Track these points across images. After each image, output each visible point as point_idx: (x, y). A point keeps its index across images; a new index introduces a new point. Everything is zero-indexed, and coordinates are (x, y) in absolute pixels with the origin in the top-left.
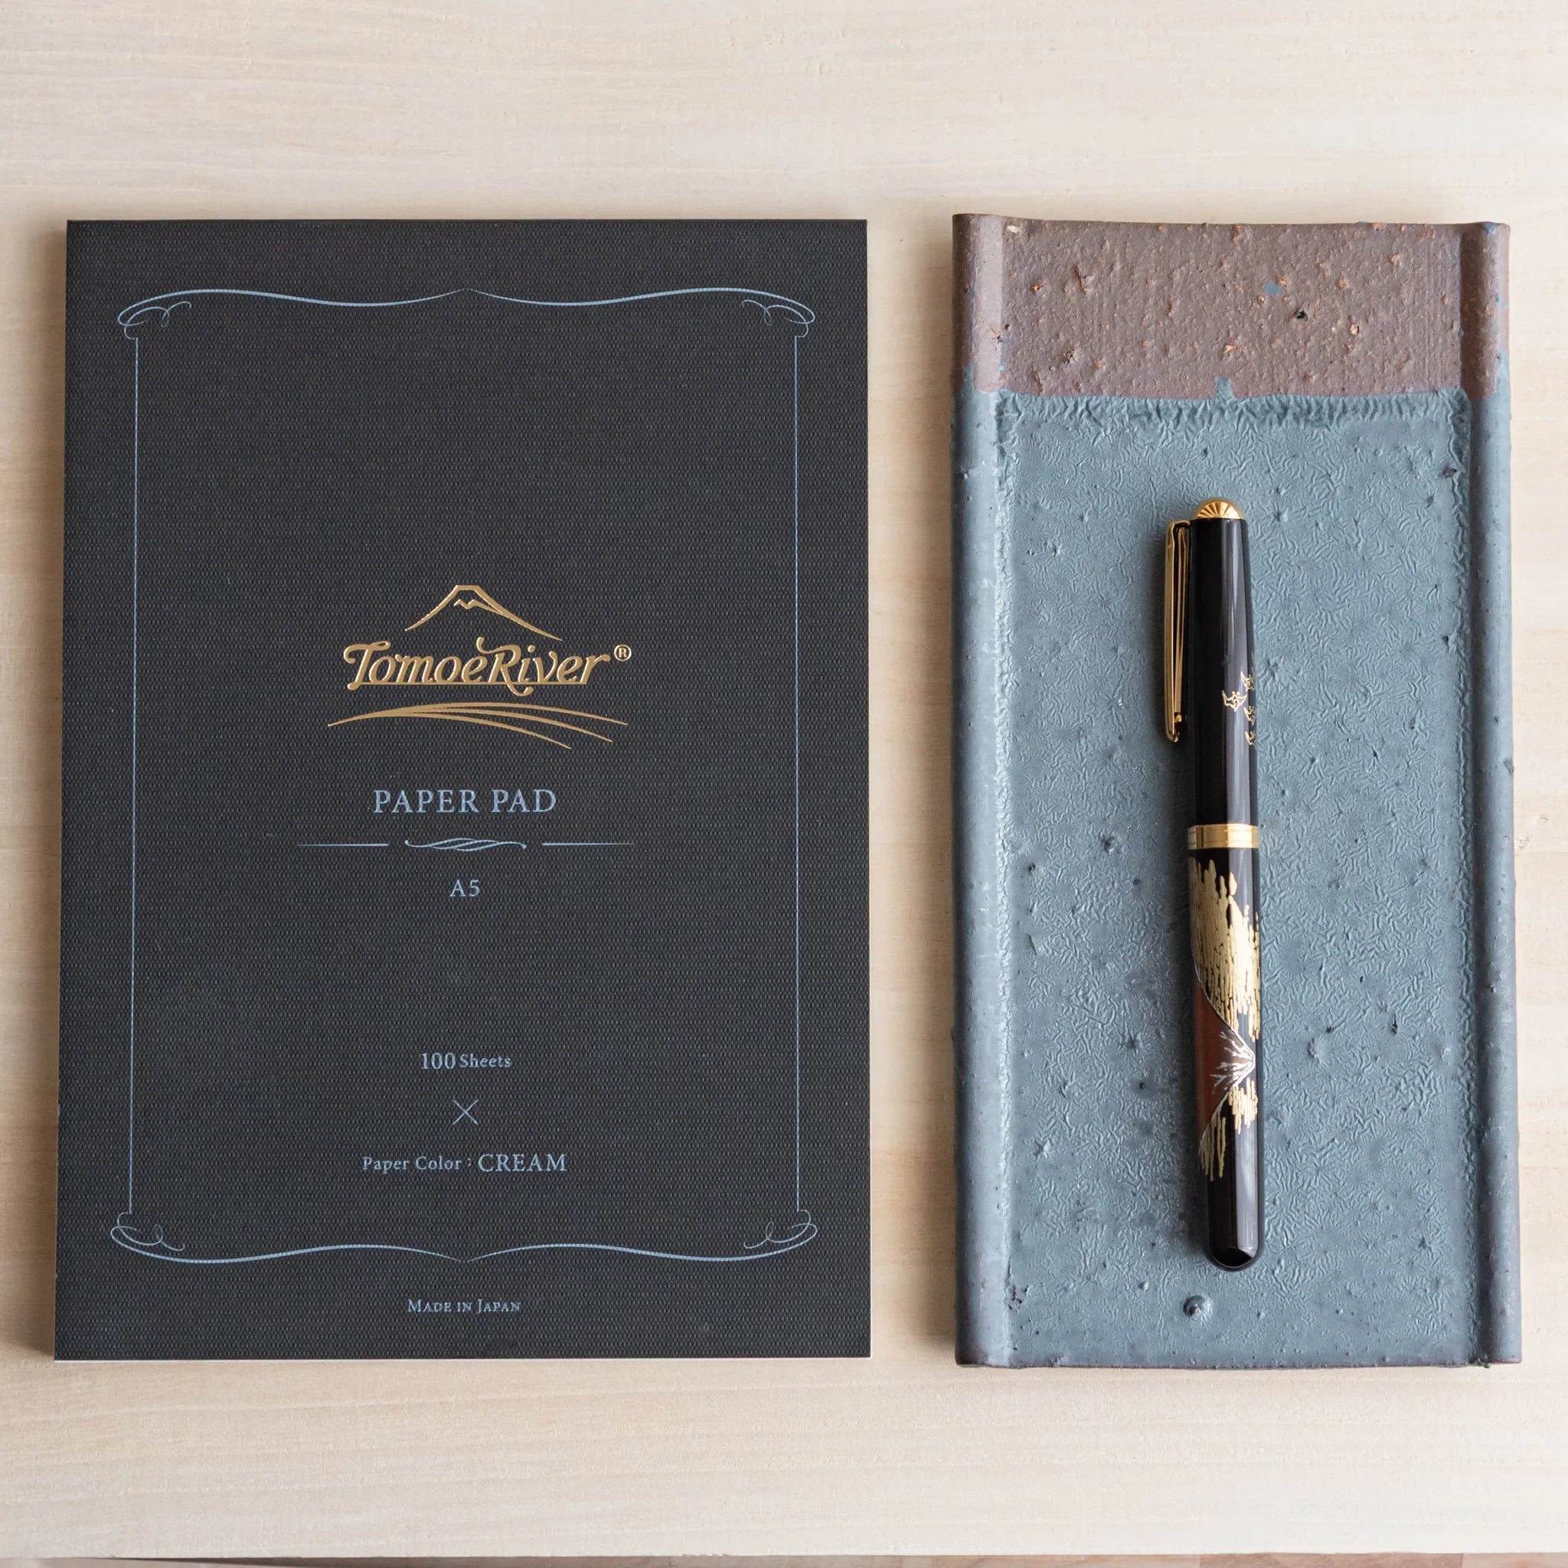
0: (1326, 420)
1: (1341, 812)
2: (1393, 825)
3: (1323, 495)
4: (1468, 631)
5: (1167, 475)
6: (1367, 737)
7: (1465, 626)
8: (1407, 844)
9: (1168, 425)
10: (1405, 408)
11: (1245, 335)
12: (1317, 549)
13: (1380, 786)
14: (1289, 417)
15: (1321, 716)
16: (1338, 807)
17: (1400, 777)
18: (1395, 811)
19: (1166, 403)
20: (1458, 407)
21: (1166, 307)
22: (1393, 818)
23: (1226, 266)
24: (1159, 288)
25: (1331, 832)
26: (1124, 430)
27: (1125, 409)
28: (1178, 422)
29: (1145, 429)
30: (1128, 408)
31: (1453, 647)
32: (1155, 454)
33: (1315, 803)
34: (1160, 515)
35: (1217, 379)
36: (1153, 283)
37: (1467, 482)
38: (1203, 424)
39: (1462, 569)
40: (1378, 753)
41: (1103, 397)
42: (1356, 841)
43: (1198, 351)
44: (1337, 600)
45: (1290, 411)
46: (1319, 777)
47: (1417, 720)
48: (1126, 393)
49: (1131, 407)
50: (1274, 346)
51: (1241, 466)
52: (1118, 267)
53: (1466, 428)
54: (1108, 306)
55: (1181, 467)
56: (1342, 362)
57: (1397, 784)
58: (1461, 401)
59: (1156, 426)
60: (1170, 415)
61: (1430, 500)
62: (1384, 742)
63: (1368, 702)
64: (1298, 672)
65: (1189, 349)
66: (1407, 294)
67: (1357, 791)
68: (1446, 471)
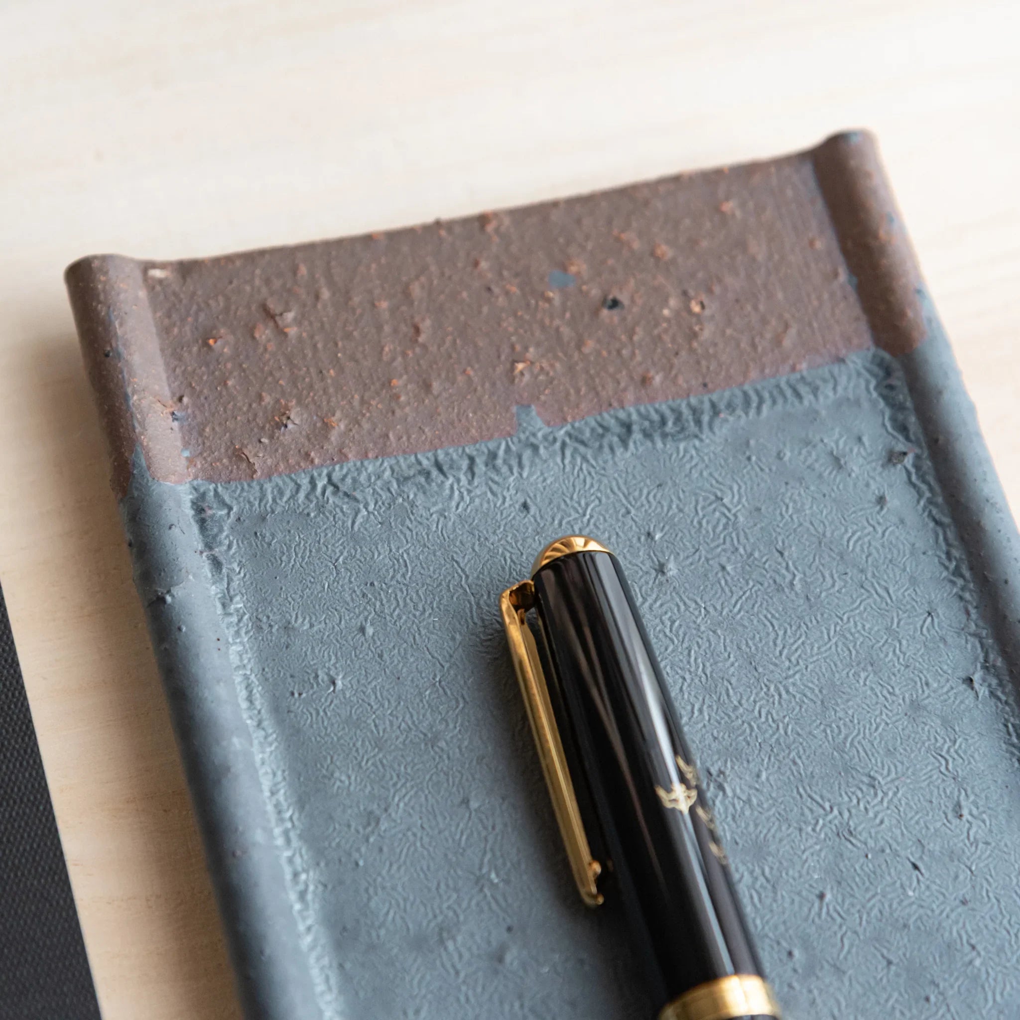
0: (692, 427)
1: (890, 963)
2: (977, 962)
3: (721, 527)
4: (999, 662)
5: (477, 548)
6: (894, 845)
7: (992, 657)
8: (1008, 987)
9: (458, 481)
10: (803, 390)
11: (538, 345)
12: (733, 601)
13: (937, 912)
14: (637, 436)
15: (814, 830)
16: (883, 956)
17: (965, 891)
18: (973, 941)
19: (447, 454)
20: (881, 373)
21: (412, 331)
22: (974, 954)
23: (484, 265)
24: (393, 311)
25: (885, 996)
26: (394, 499)
27: (388, 473)
28: (473, 475)
29: (424, 493)
30: (393, 471)
31: (983, 691)
32: (450, 524)
33: (845, 958)
34: (482, 602)
35: (514, 409)
36: (384, 305)
37: (927, 464)
38: (511, 469)
39: (960, 582)
40: (920, 864)
41: (351, 464)
42: (927, 999)
43: (476, 379)
44: (787, 663)
45: (635, 428)
46: (839, 920)
47: (963, 803)
48: (383, 453)
49: (396, 468)
50: (586, 350)
51: (584, 515)
52: (326, 294)
53: (903, 396)
54: (325, 346)
55: (494, 533)
56: (692, 350)
57: (964, 902)
58: (881, 364)
59: (441, 485)
60: (459, 469)
61: (881, 500)
62: (923, 846)
63: (880, 794)
64: (758, 776)
65: (460, 378)
66: (758, 249)
67: (905, 926)
68: (892, 458)
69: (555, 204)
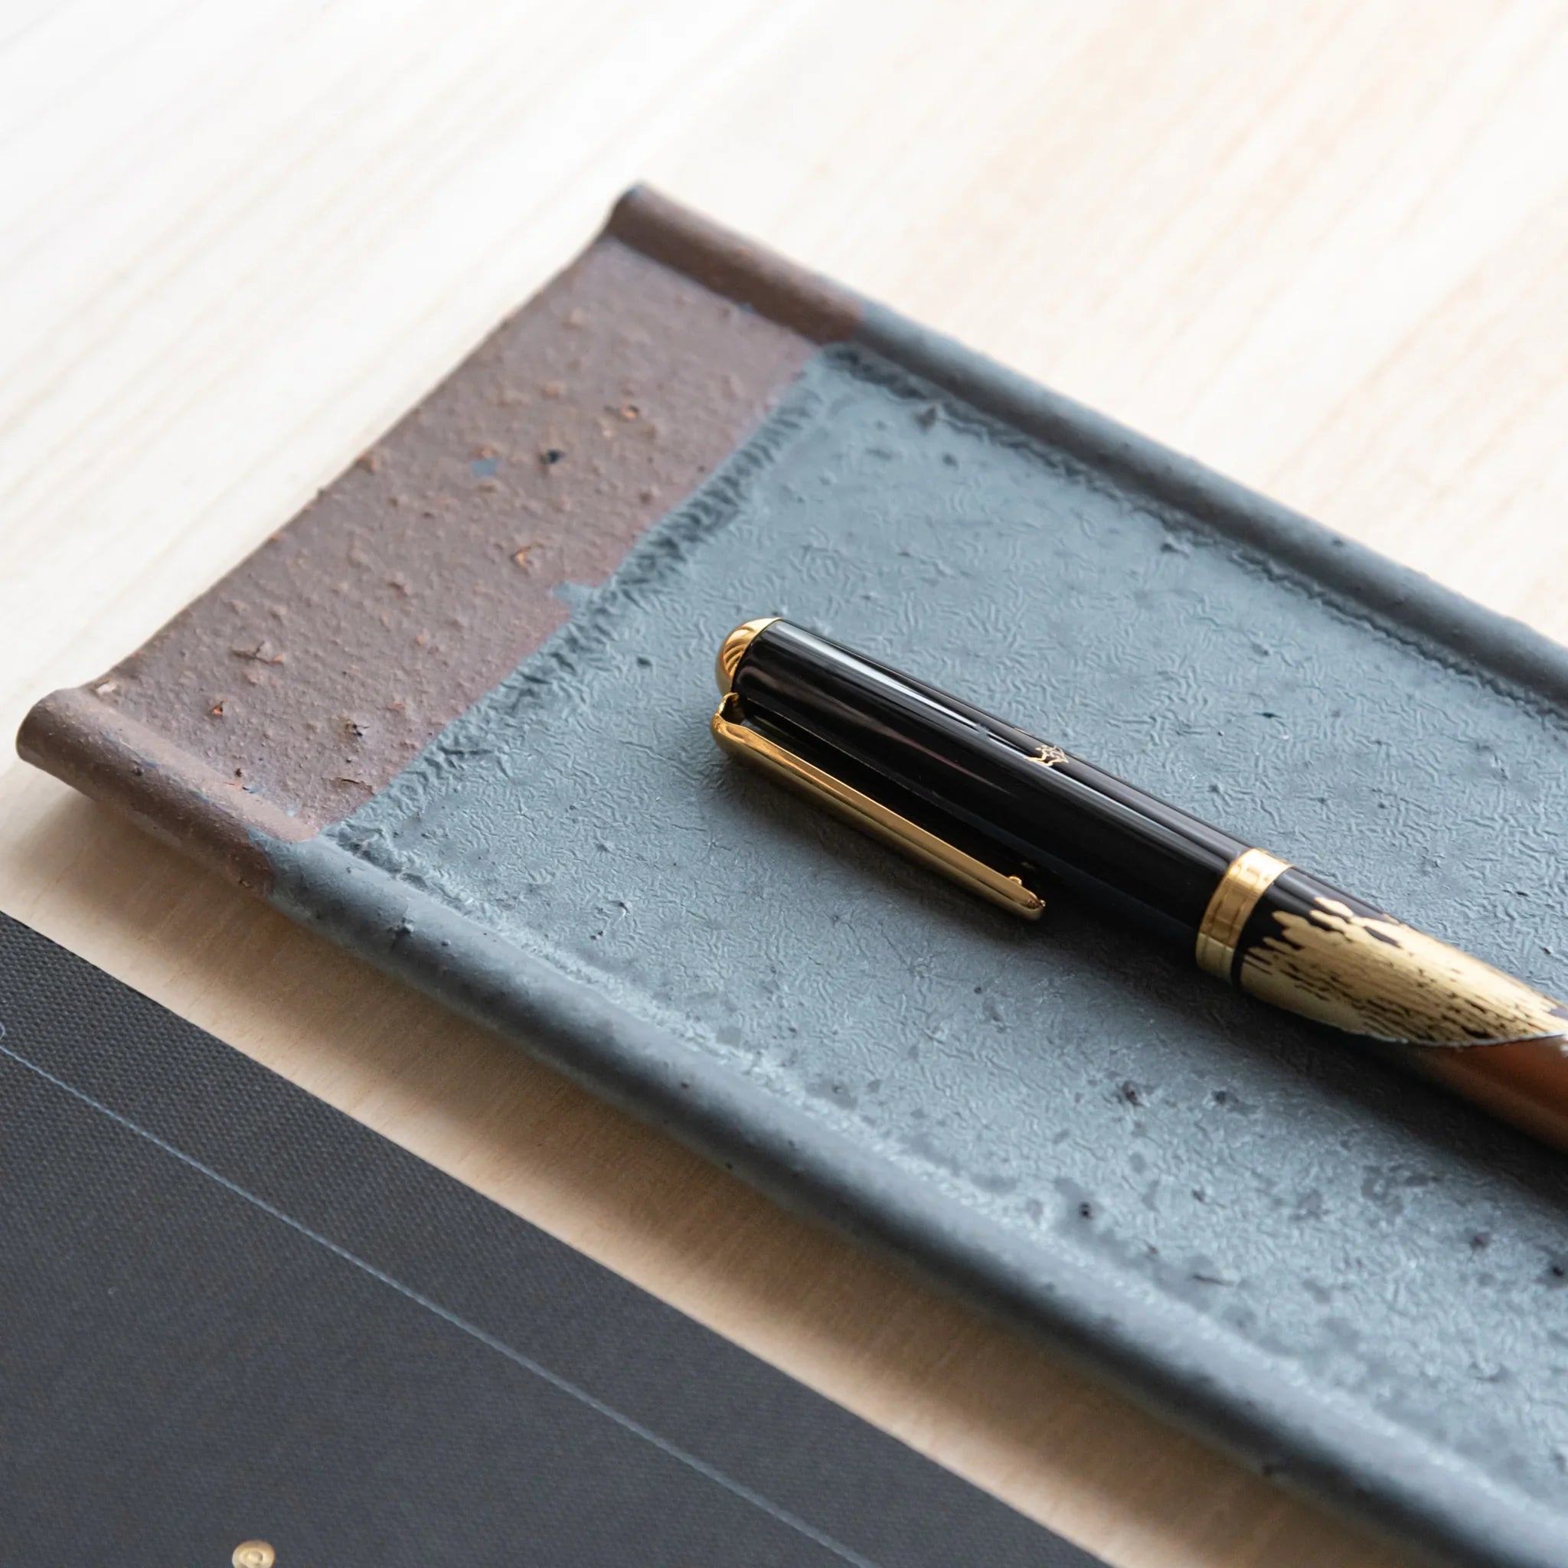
0: (726, 509)
1: (1322, 801)
2: (1393, 751)
3: (832, 570)
4: (1179, 516)
5: (634, 720)
6: (1235, 712)
7: (1167, 515)
8: (1438, 754)
9: (562, 679)
10: (794, 418)
11: (518, 530)
12: (902, 617)
13: (1322, 736)
14: (684, 546)
15: (1155, 744)
16: (1311, 799)
17: (1328, 706)
18: (1373, 738)
19: (529, 665)
20: (847, 363)
21: (392, 592)
22: (1384, 747)
23: (403, 499)
24: (358, 584)
25: (1344, 828)
26: (521, 729)
27: (492, 713)
28: (570, 666)
29: (542, 707)
30: (495, 709)
31: (1187, 548)
32: (591, 718)
33: (1281, 821)
34: (684, 759)
35: (551, 593)
36: (345, 586)
37: (961, 406)
38: (599, 641)
39: (1081, 478)
40: (1270, 711)
41: (451, 728)
42: (1382, 806)
43: (492, 592)
44: (1000, 635)
45: (676, 539)
46: (1246, 797)
47: (1258, 642)
48: (469, 701)
49: (495, 704)
50: (568, 507)
51: (702, 635)
52: (282, 611)
53: (887, 367)
54: (325, 651)
55: (637, 699)
56: (663, 450)
57: (1336, 714)
58: (840, 356)
59: (550, 692)
60: (552, 670)
61: (949, 460)
62: (1259, 696)
63: (1183, 681)
64: (1065, 735)
65: (478, 601)
66: (638, 335)
67: (1306, 765)
68: (926, 421)
69: (415, 413)
